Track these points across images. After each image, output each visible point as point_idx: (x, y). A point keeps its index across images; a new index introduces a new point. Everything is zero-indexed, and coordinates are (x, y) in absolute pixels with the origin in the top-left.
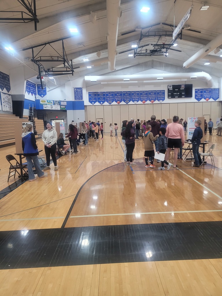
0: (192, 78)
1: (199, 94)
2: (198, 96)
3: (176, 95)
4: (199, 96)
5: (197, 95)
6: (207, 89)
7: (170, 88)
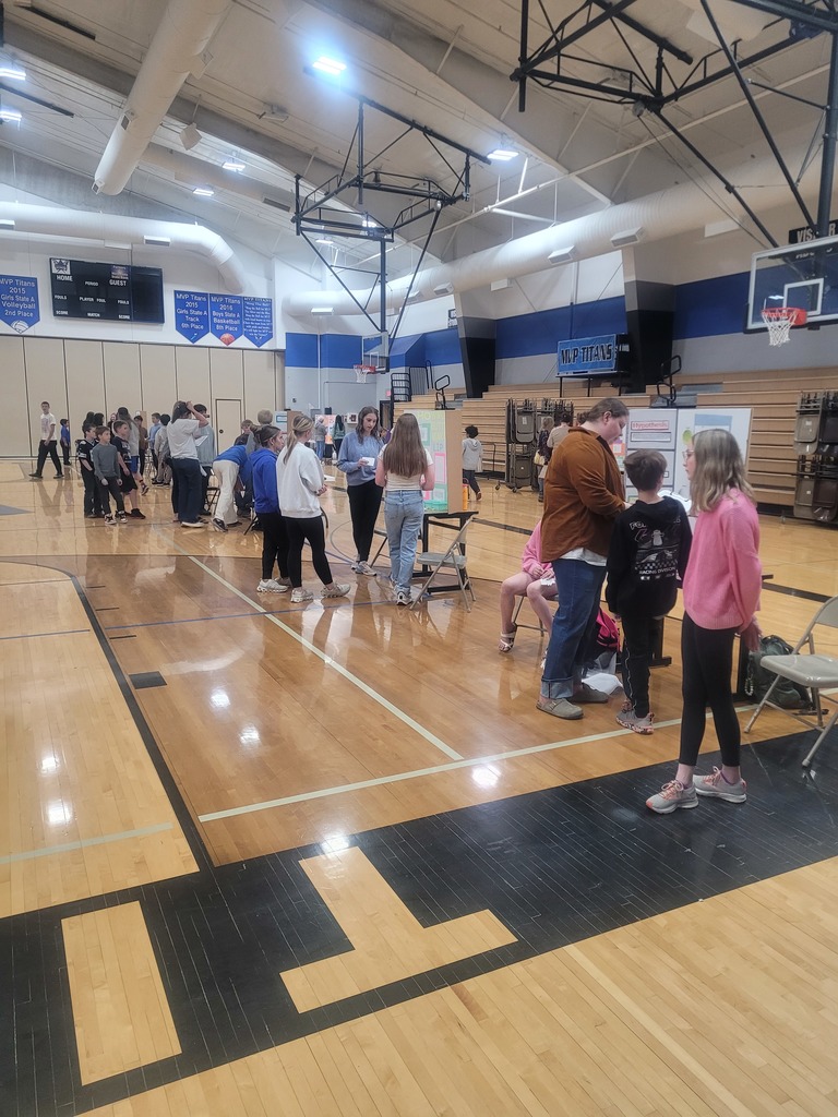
0: (148, 242)
1: (192, 312)
2: (189, 323)
3: (94, 307)
4: (192, 320)
5: (184, 315)
6: (224, 296)
7: (61, 272)
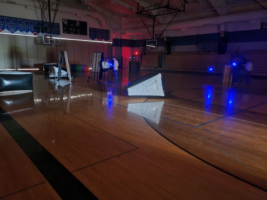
3: (72, 31)
5: (91, 34)
6: (99, 29)
7: (65, 22)
